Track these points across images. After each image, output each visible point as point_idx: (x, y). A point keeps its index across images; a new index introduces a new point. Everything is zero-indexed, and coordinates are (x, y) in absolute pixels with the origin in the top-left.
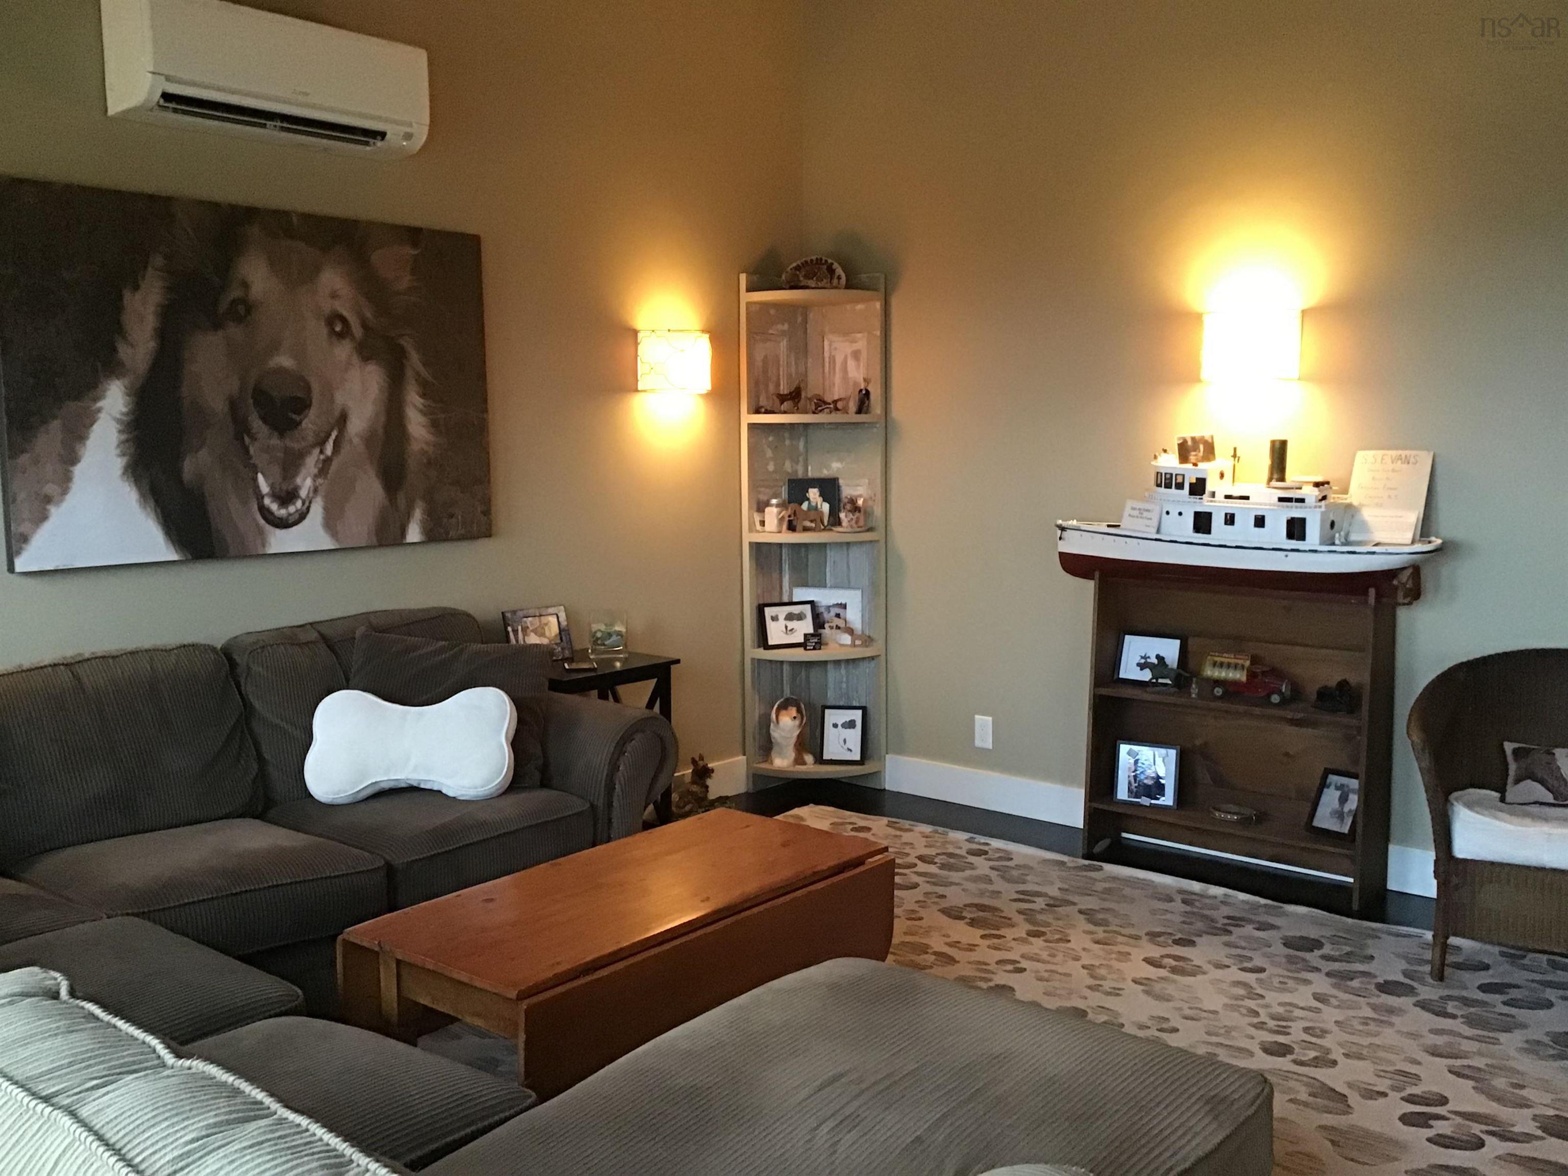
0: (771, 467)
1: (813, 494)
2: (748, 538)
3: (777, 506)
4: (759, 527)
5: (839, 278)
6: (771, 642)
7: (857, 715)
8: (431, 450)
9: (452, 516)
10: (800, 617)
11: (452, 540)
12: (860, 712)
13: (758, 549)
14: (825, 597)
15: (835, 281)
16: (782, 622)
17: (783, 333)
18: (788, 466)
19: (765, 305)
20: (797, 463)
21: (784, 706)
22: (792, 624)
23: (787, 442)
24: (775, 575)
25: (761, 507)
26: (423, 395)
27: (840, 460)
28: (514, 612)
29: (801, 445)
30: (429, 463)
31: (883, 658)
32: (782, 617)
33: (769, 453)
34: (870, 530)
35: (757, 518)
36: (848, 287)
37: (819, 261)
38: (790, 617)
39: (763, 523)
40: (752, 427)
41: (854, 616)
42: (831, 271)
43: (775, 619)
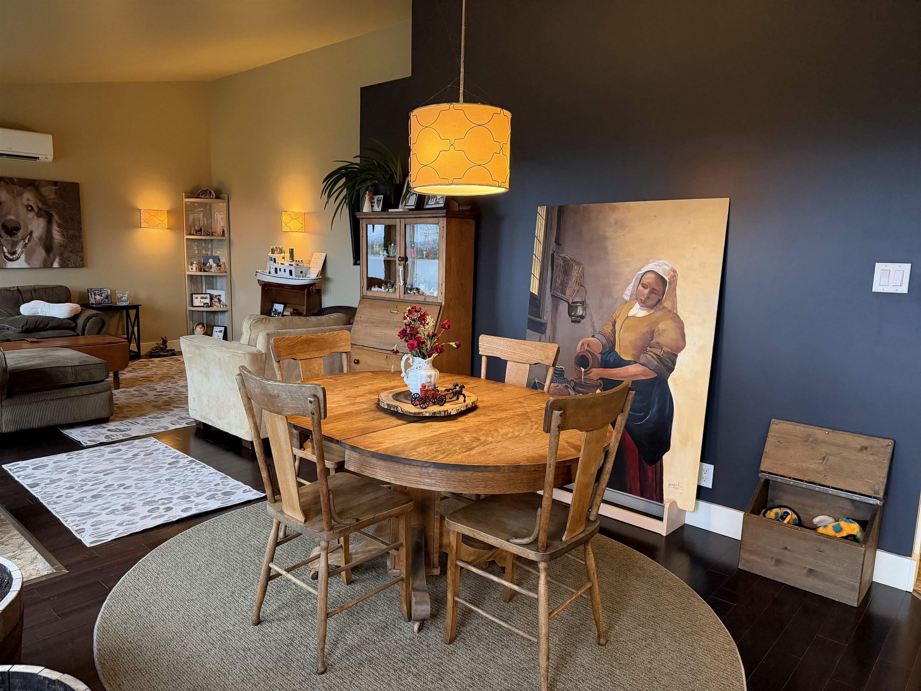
0: (196, 252)
1: (211, 261)
2: (187, 273)
3: (196, 264)
4: (190, 270)
5: (213, 195)
6: (194, 305)
7: (223, 329)
8: (61, 242)
9: (69, 261)
10: (206, 298)
11: (69, 267)
12: (224, 328)
13: (191, 277)
14: (214, 292)
15: (211, 196)
16: (199, 299)
17: (201, 211)
18: (204, 252)
19: (193, 203)
20: (208, 251)
21: (198, 325)
22: (202, 300)
23: (203, 245)
24: (200, 285)
25: (192, 264)
26: (59, 227)
27: (219, 251)
28: (91, 289)
29: (210, 246)
30: (61, 246)
31: (230, 312)
32: (199, 298)
33: (195, 248)
34: (226, 272)
35: (190, 267)
36: (216, 198)
37: (207, 190)
38: (202, 298)
39: (192, 269)
40: (187, 239)
41: (223, 299)
42: (210, 193)
43: (197, 298)
